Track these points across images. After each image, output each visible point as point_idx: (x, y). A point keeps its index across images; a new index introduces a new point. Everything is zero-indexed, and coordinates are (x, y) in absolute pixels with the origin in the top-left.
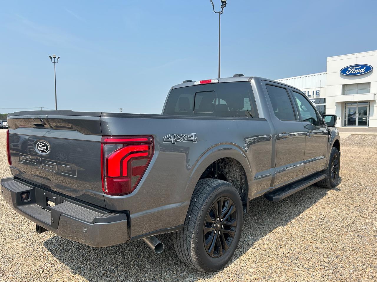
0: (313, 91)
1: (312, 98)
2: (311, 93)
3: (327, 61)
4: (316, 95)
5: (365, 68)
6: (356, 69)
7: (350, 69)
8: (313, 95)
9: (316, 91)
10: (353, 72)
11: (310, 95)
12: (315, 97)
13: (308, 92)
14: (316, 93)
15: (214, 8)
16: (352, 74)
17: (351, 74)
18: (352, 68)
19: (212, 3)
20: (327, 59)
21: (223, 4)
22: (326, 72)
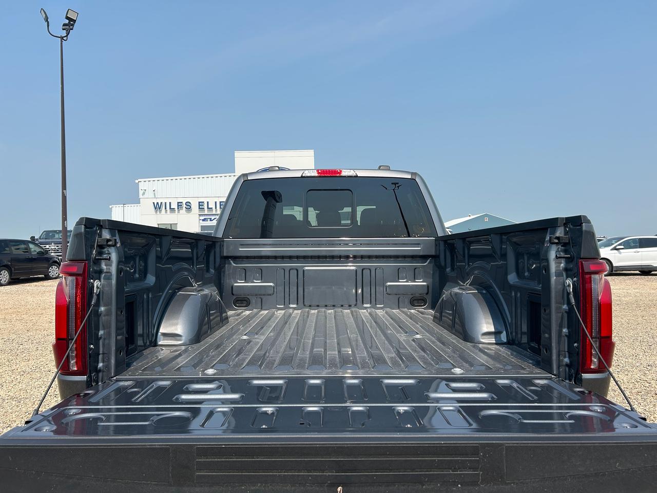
0: (216, 202)
1: (214, 213)
2: (212, 205)
4: (220, 208)
8: (216, 208)
9: (220, 202)
11: (212, 208)
12: (219, 212)
13: (208, 202)
14: (220, 205)
15: (48, 26)
19: (44, 16)
20: (235, 154)
21: (70, 24)
22: (234, 174)
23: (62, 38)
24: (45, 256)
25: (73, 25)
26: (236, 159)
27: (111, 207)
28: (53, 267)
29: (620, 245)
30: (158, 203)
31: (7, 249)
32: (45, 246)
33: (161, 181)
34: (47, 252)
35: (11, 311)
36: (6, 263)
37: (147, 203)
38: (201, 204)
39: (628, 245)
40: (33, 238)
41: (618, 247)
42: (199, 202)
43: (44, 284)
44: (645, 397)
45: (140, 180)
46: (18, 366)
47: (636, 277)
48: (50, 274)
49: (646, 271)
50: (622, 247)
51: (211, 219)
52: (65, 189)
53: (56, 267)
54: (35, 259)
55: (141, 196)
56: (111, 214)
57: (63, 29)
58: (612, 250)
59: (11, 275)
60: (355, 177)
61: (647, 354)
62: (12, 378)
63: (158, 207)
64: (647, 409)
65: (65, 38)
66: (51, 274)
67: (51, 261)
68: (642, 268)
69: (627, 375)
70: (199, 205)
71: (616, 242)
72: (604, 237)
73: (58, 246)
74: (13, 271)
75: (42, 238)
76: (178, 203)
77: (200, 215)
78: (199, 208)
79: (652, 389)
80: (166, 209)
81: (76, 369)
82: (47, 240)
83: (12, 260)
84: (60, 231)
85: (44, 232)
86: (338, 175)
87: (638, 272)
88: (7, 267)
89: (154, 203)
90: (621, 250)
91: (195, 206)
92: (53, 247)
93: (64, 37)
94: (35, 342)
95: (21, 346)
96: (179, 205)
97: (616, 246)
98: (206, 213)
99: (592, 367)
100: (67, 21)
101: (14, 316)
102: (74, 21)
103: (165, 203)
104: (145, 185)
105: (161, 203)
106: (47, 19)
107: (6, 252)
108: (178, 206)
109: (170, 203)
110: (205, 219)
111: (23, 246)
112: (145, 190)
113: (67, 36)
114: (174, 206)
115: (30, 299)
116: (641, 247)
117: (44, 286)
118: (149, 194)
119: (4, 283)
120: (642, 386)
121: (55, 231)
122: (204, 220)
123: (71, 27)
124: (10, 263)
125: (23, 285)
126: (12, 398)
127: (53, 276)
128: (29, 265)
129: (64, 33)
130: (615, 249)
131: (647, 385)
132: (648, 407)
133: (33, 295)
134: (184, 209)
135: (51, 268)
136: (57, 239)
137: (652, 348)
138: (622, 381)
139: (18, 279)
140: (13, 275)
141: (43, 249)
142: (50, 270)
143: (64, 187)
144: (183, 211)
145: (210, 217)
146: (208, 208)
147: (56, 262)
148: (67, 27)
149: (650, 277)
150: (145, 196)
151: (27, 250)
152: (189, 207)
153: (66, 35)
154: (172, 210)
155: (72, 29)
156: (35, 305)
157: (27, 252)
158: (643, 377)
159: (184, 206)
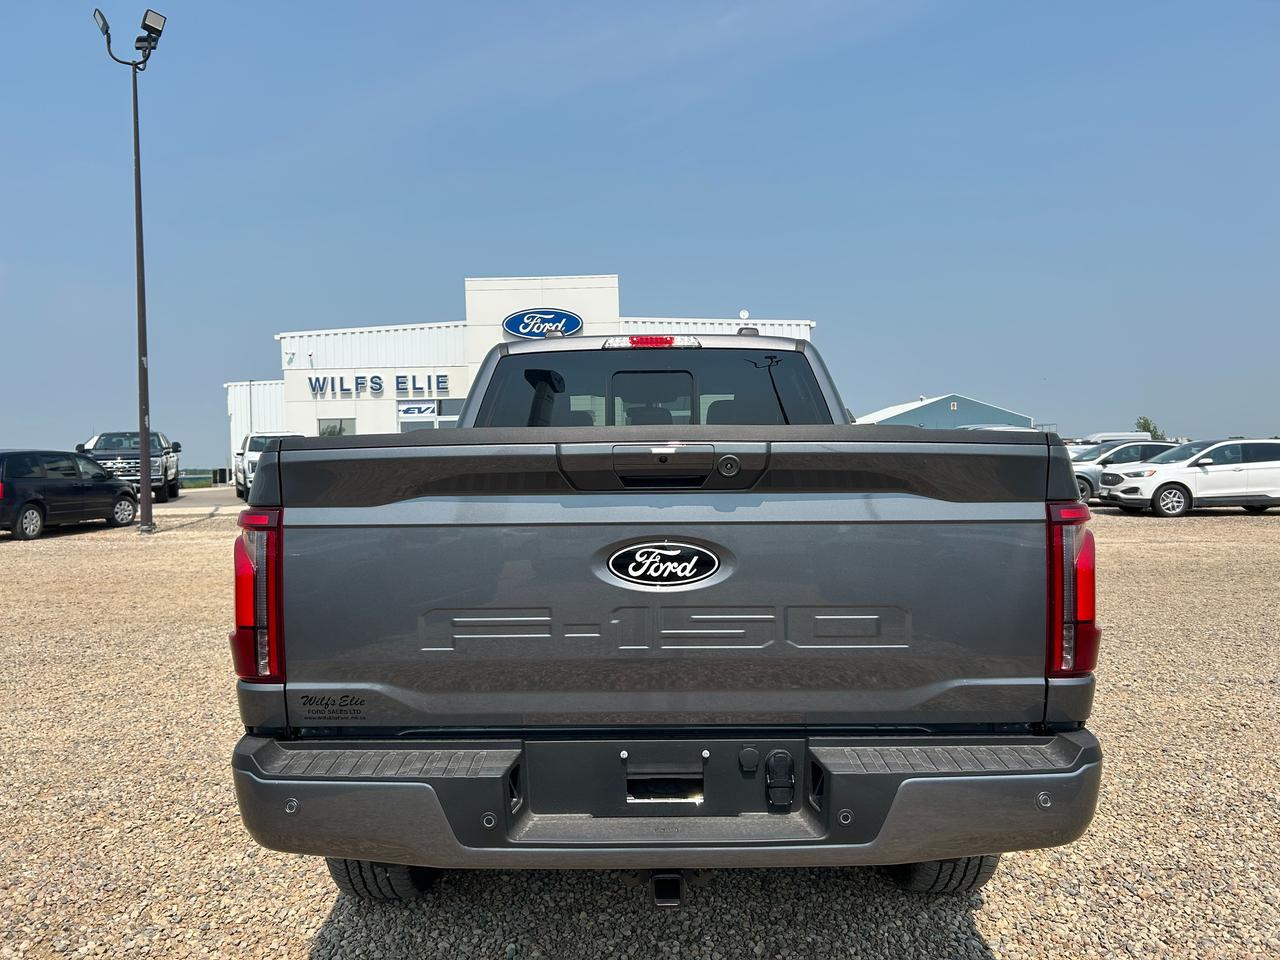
0: (429, 377)
1: (426, 397)
2: (422, 383)
3: (467, 288)
4: (438, 388)
5: (564, 320)
6: (544, 321)
7: (528, 319)
8: (430, 388)
9: (438, 377)
10: (535, 330)
11: (421, 389)
12: (435, 396)
13: (414, 377)
14: (438, 382)
16: (535, 334)
17: (531, 333)
18: (534, 317)
19: (102, 22)
20: (466, 283)
21: (150, 38)
22: (463, 323)
23: (135, 65)
24: (109, 482)
25: (155, 40)
26: (467, 293)
27: (225, 386)
28: (123, 502)
29: (1204, 457)
30: (317, 379)
31: (35, 469)
32: (105, 464)
33: (323, 337)
34: (110, 474)
35: (54, 587)
36: (35, 496)
37: (296, 379)
38: (400, 381)
39: (1221, 457)
40: (80, 447)
41: (1202, 461)
42: (398, 377)
43: (108, 536)
44: (1214, 735)
45: (283, 335)
46: (90, 685)
47: (1236, 518)
48: (117, 516)
49: (1256, 507)
50: (1210, 461)
51: (419, 409)
52: (145, 355)
53: (127, 503)
54: (88, 489)
55: (285, 366)
56: (227, 399)
57: (138, 48)
58: (1190, 466)
59: (44, 518)
60: (696, 348)
61: (1230, 661)
62: (85, 705)
63: (318, 387)
64: (1213, 756)
65: (141, 66)
66: (119, 517)
67: (119, 492)
68: (1248, 501)
69: (1188, 697)
70: (398, 383)
71: (1199, 451)
72: (1177, 442)
73: (129, 463)
74: (48, 512)
75: (98, 447)
76: (357, 378)
77: (399, 402)
78: (398, 389)
79: (1229, 722)
80: (333, 390)
81: (268, 673)
82: (108, 452)
83: (44, 491)
84: (134, 435)
85: (102, 435)
86: (667, 346)
87: (1241, 508)
88: (38, 505)
89: (310, 379)
90: (1206, 467)
91: (390, 386)
92: (120, 465)
93: (140, 63)
94: (112, 642)
95: (89, 651)
96: (360, 382)
97: (1199, 459)
98: (411, 397)
99: (1064, 668)
100: (145, 33)
101: (63, 596)
102: (159, 33)
103: (333, 379)
104: (294, 345)
105: (325, 379)
106: (106, 30)
107: (31, 475)
108: (357, 384)
109: (342, 379)
110: (409, 409)
111: (64, 464)
112: (293, 354)
113: (144, 62)
114: (350, 384)
115: (87, 564)
116: (1247, 459)
117: (107, 540)
118: (302, 361)
119: (31, 534)
120: (1212, 716)
121: (123, 435)
122: (406, 411)
123: (153, 44)
124: (41, 497)
125: (67, 537)
126: (91, 740)
127: (122, 520)
128: (78, 500)
129: (139, 56)
130: (1196, 464)
131: (1221, 714)
132: (1215, 751)
133: (90, 558)
134: (369, 389)
135: (118, 506)
136: (127, 449)
137: (1241, 649)
138: (1176, 708)
139: (57, 526)
140: (47, 518)
141: (103, 469)
142: (116, 510)
143: (143, 350)
144: (367, 394)
145: (419, 406)
146: (415, 388)
147: (127, 494)
148: (146, 44)
149: (1263, 518)
150: (294, 366)
151: (73, 471)
152: (377, 387)
153: (142, 59)
154: (346, 392)
155: (154, 48)
156: (98, 576)
157: (74, 474)
158: (1215, 700)
159: (369, 384)
